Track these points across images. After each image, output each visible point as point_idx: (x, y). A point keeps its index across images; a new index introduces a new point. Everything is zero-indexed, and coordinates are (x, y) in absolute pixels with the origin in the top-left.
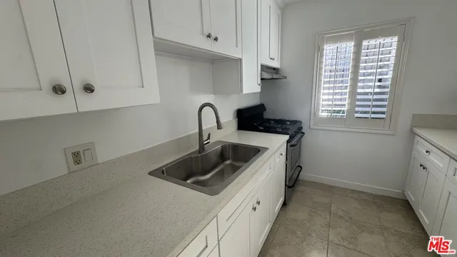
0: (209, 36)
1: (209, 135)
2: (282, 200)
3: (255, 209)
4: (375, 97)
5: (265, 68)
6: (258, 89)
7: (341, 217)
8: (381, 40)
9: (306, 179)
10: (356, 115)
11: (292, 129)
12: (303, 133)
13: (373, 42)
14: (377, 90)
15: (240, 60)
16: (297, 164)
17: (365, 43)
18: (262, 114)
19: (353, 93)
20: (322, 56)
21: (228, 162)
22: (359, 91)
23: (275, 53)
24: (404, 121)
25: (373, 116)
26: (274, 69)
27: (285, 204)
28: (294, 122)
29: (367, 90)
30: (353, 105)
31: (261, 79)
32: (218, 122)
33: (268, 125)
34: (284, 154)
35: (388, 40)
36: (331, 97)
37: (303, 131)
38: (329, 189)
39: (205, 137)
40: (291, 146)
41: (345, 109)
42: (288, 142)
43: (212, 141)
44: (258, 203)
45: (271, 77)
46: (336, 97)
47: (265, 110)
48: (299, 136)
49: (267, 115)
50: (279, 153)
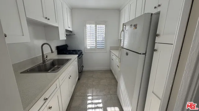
0: (46, 18)
1: (47, 56)
2: (78, 77)
3: (69, 78)
4: (101, 42)
5: (67, 31)
6: (65, 38)
7: (96, 78)
8: (101, 26)
9: (85, 70)
10: (98, 47)
11: (79, 53)
12: (83, 54)
13: (99, 26)
14: (102, 40)
15: (58, 27)
16: (82, 65)
17: (97, 26)
18: (67, 48)
19: (96, 41)
20: (86, 28)
21: (56, 66)
22: (97, 40)
23: (70, 25)
24: (108, 48)
25: (102, 47)
26: (70, 31)
27: (79, 79)
28: (79, 51)
29: (99, 40)
30: (96, 44)
31: (66, 35)
32: (51, 50)
33: (70, 52)
34: (77, 61)
35: (103, 26)
36: (90, 42)
37: (82, 53)
38: (93, 72)
39: (45, 57)
40: (79, 58)
41: (95, 45)
42: (78, 57)
43: (48, 58)
44: (71, 76)
45: (69, 34)
46: (92, 42)
47: (68, 47)
48: (81, 55)
49: (69, 49)
50: (75, 60)
